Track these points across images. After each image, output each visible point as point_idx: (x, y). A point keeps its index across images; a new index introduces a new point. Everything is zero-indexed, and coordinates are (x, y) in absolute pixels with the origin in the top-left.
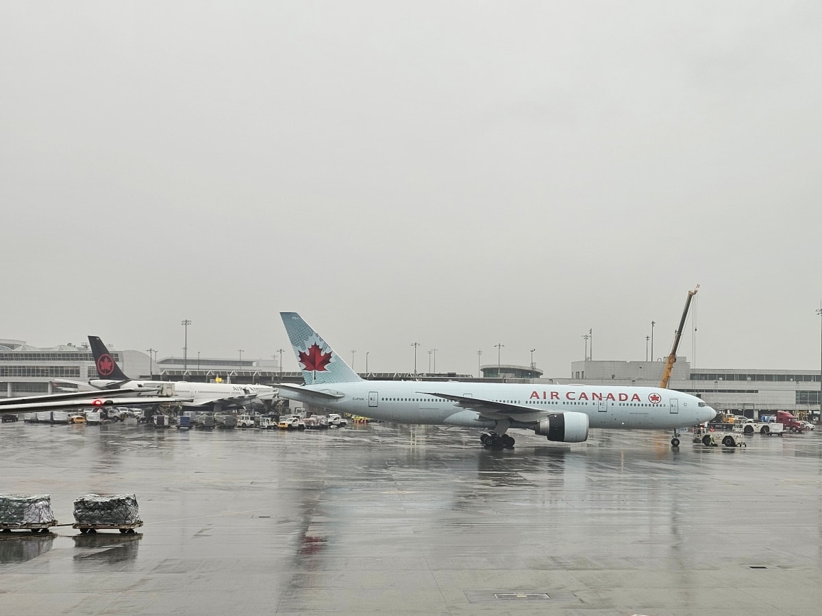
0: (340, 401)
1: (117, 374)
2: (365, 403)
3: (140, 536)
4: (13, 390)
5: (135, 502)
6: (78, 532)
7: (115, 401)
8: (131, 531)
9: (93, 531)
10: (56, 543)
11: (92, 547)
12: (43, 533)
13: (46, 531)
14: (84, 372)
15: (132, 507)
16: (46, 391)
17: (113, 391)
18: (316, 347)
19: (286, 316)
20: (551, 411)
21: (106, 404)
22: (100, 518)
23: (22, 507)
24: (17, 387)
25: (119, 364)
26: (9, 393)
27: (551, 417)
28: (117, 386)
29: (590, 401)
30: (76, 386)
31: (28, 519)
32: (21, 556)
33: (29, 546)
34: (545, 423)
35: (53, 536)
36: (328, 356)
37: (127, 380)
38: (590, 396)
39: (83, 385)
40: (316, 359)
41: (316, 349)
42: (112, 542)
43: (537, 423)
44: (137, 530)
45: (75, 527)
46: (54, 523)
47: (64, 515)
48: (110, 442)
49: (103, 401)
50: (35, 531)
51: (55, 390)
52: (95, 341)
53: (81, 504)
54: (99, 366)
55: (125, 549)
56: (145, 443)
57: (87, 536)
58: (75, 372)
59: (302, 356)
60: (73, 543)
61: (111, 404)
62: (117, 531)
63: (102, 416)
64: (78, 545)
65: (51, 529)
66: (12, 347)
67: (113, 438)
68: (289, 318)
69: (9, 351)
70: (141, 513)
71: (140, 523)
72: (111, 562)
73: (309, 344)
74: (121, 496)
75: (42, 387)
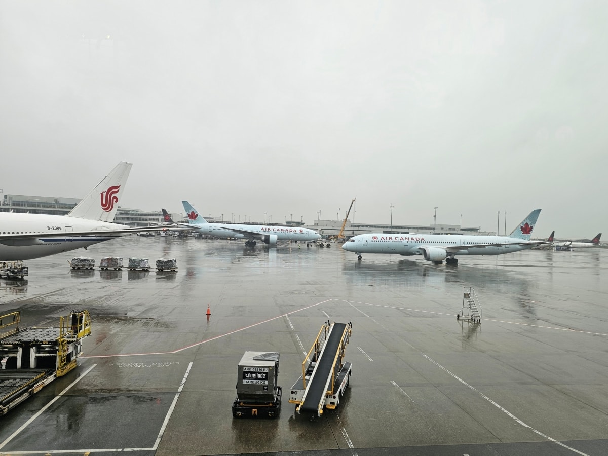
0: (200, 229)
1: (170, 221)
2: (208, 230)
3: (177, 272)
4: (137, 225)
5: (175, 261)
6: (157, 270)
7: (170, 229)
8: (174, 270)
9: (162, 270)
10: (150, 273)
11: (161, 275)
12: (146, 270)
13: (147, 270)
14: (160, 220)
15: (175, 263)
16: (148, 226)
17: (169, 226)
18: (193, 212)
19: (184, 202)
20: (266, 234)
21: (167, 230)
22: (164, 266)
23: (140, 262)
24: (138, 224)
25: (171, 218)
26: (136, 226)
27: (265, 236)
28: (170, 225)
29: (280, 231)
30: (157, 224)
31: (142, 266)
32: (139, 278)
33: (142, 275)
34: (263, 238)
35: (149, 271)
36: (197, 215)
37: (174, 223)
38: (280, 230)
39: (160, 224)
40: (193, 216)
41: (193, 213)
42: (168, 274)
43: (261, 238)
44: (176, 270)
45: (156, 268)
46: (149, 267)
47: (153, 265)
48: (168, 242)
49: (166, 229)
50: (143, 270)
51: (150, 225)
52: (164, 210)
53: (158, 262)
54: (165, 218)
55: (172, 276)
56: (179, 243)
57: (160, 271)
58: (157, 220)
59: (189, 215)
60: (156, 274)
61: (169, 230)
62: (170, 270)
63: (165, 234)
64: (157, 274)
65: (149, 269)
66: (137, 211)
67: (169, 241)
68: (185, 203)
69: (136, 213)
70: (177, 265)
71: (177, 268)
72: (168, 280)
73: (191, 211)
74: (171, 260)
75: (147, 224)
